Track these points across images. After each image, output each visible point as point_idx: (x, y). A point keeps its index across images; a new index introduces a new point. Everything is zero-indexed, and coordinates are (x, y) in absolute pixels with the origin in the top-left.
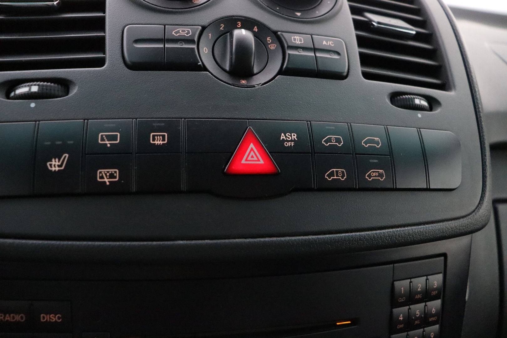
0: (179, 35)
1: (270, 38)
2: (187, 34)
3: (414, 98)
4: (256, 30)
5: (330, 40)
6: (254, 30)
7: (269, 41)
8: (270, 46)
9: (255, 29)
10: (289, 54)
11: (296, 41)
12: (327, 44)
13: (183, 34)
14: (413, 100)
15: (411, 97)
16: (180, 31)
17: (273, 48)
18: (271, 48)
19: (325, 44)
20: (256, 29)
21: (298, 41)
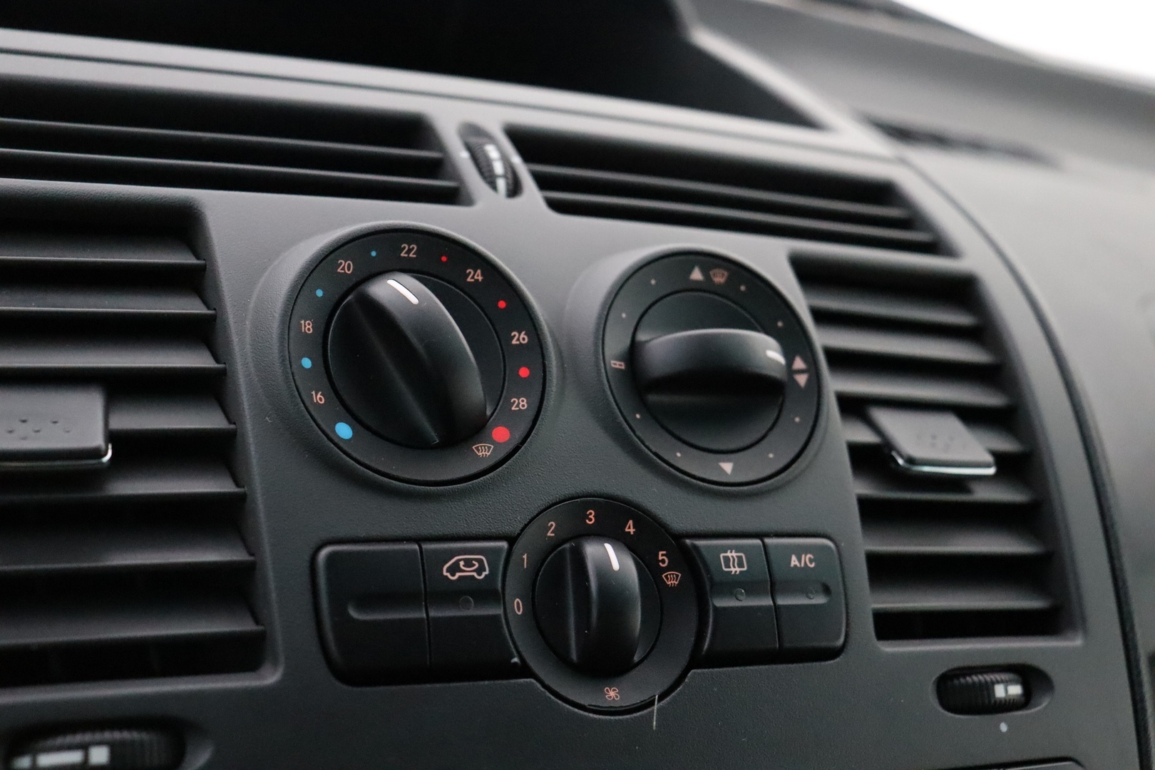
0: (460, 577)
1: (664, 552)
2: (479, 571)
3: (993, 683)
4: (632, 531)
5: (807, 549)
6: (627, 530)
7: (663, 561)
8: (666, 576)
9: (629, 528)
10: (716, 608)
11: (730, 567)
12: (800, 564)
13: (469, 572)
14: (989, 687)
15: (985, 679)
16: (462, 563)
17: (672, 582)
18: (669, 583)
19: (795, 566)
20: (632, 527)
21: (734, 567)
